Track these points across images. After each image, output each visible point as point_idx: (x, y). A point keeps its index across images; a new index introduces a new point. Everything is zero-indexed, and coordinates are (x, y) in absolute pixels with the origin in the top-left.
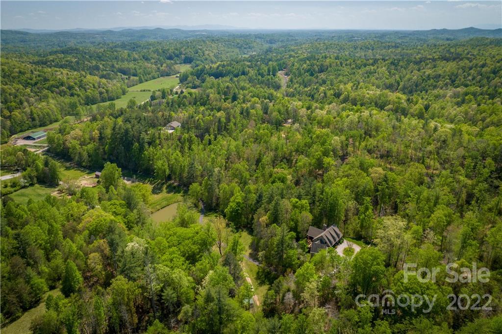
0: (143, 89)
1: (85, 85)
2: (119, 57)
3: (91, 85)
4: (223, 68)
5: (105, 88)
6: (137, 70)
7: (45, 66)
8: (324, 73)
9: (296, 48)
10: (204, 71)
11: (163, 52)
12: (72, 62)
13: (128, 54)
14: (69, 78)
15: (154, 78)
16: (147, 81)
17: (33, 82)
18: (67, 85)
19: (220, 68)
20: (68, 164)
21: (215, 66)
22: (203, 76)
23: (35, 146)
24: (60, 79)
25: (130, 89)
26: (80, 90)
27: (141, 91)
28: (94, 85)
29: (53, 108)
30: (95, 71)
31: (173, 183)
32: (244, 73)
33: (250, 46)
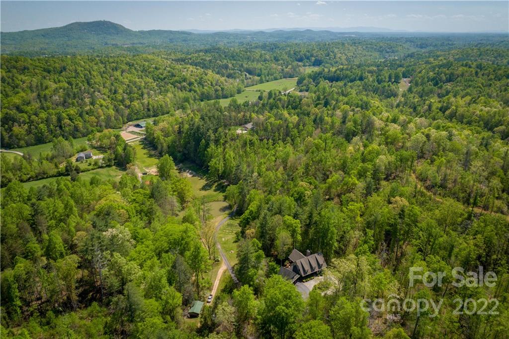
0: (259, 89)
1: (204, 82)
2: (251, 58)
3: (209, 82)
4: (340, 72)
5: (222, 86)
6: (263, 70)
7: (183, 63)
8: (451, 83)
9: (443, 53)
10: (321, 74)
11: (295, 54)
12: (205, 60)
13: (261, 55)
14: (191, 75)
15: (276, 79)
16: (268, 81)
17: (162, 77)
18: (188, 81)
19: (338, 72)
20: (153, 152)
21: (333, 70)
22: (318, 79)
23: (139, 133)
24: (184, 75)
25: (247, 89)
26: (199, 86)
27: (256, 91)
28: (211, 83)
29: (167, 102)
30: (223, 70)
31: (224, 183)
32: (361, 79)
33: (393, 50)
